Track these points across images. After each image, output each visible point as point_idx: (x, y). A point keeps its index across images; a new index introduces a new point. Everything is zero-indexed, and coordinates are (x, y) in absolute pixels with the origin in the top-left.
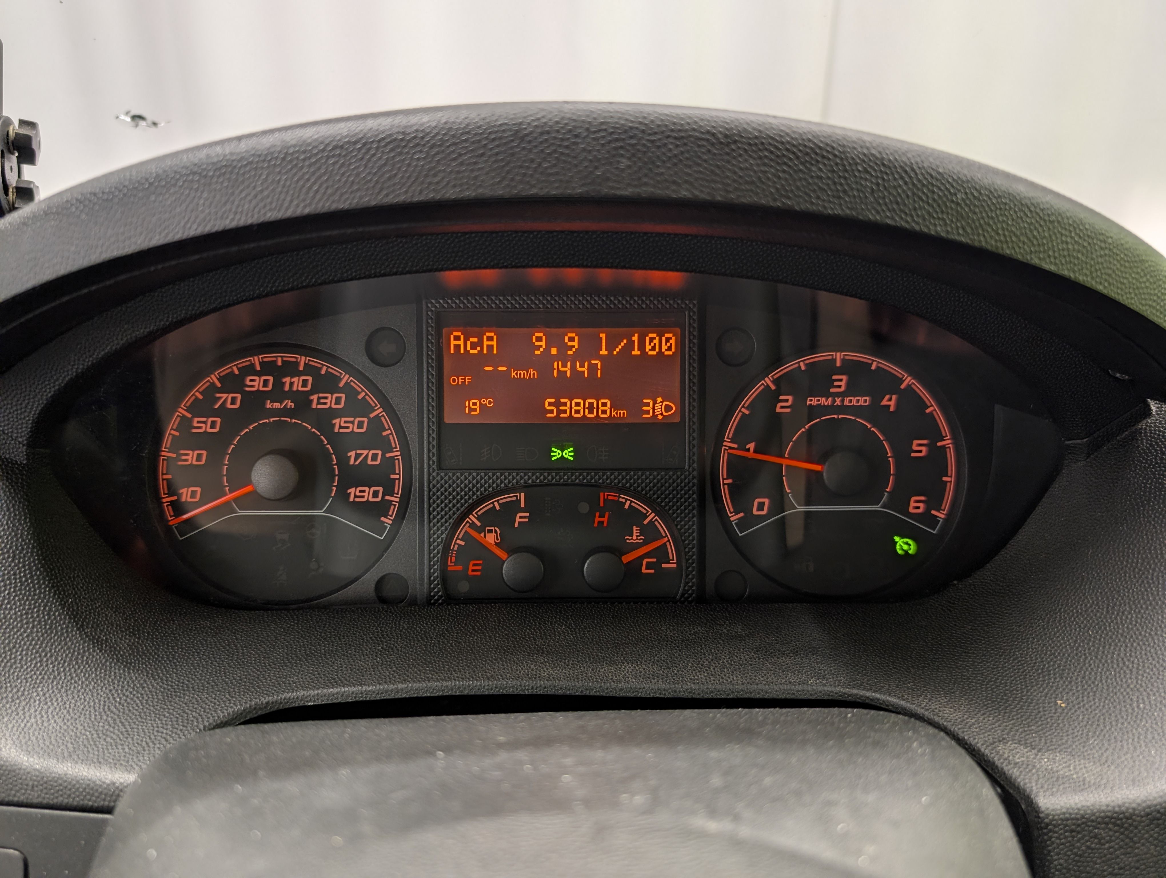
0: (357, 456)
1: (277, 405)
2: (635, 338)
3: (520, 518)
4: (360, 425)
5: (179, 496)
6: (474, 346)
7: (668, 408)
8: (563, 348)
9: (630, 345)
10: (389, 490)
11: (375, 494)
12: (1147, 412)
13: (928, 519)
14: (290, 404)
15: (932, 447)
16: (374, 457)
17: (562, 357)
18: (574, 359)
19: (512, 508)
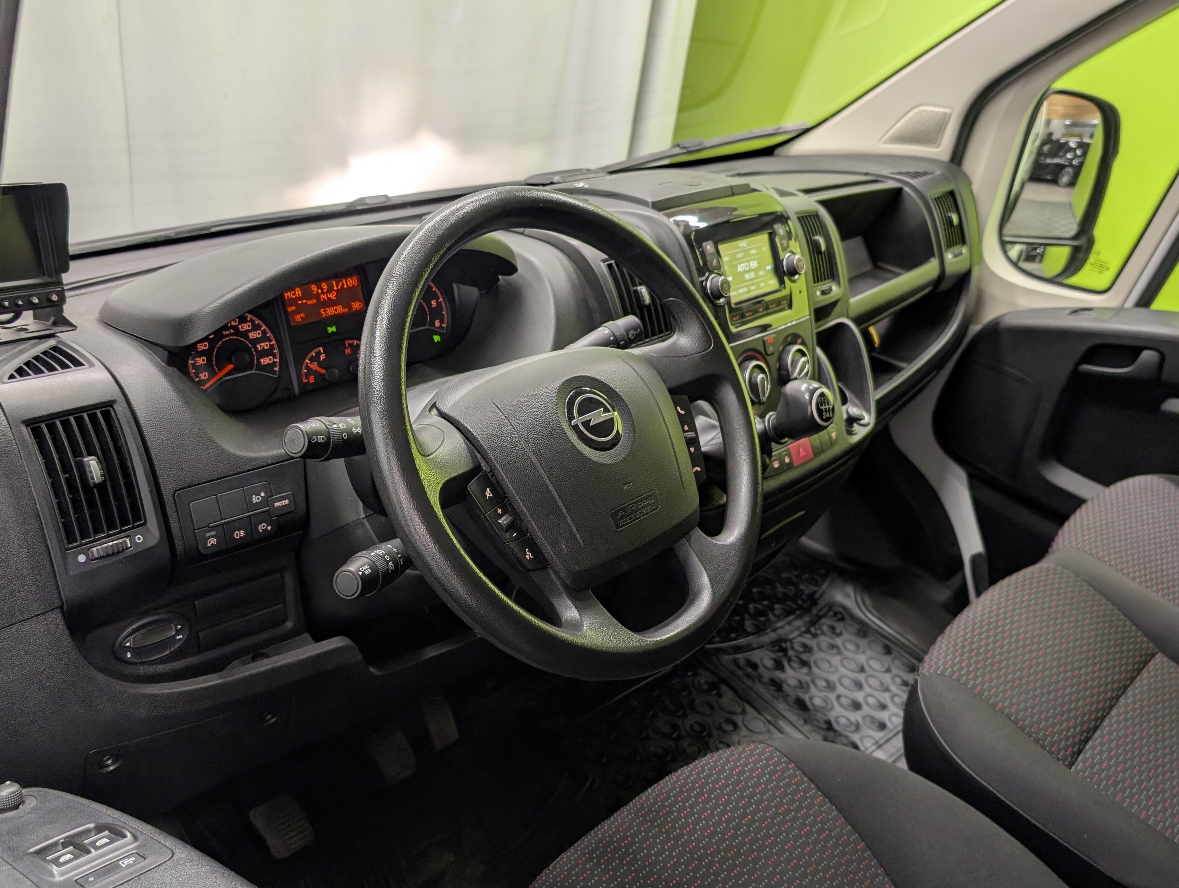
0: (261, 346)
1: (227, 332)
2: (344, 281)
3: (323, 357)
4: (259, 334)
5: (200, 378)
6: (293, 294)
7: (360, 305)
8: (322, 289)
9: (343, 284)
10: (275, 357)
11: (270, 360)
12: (499, 279)
13: (441, 327)
14: (232, 331)
15: (437, 302)
16: (267, 345)
17: (323, 293)
18: (326, 293)
19: (319, 354)
